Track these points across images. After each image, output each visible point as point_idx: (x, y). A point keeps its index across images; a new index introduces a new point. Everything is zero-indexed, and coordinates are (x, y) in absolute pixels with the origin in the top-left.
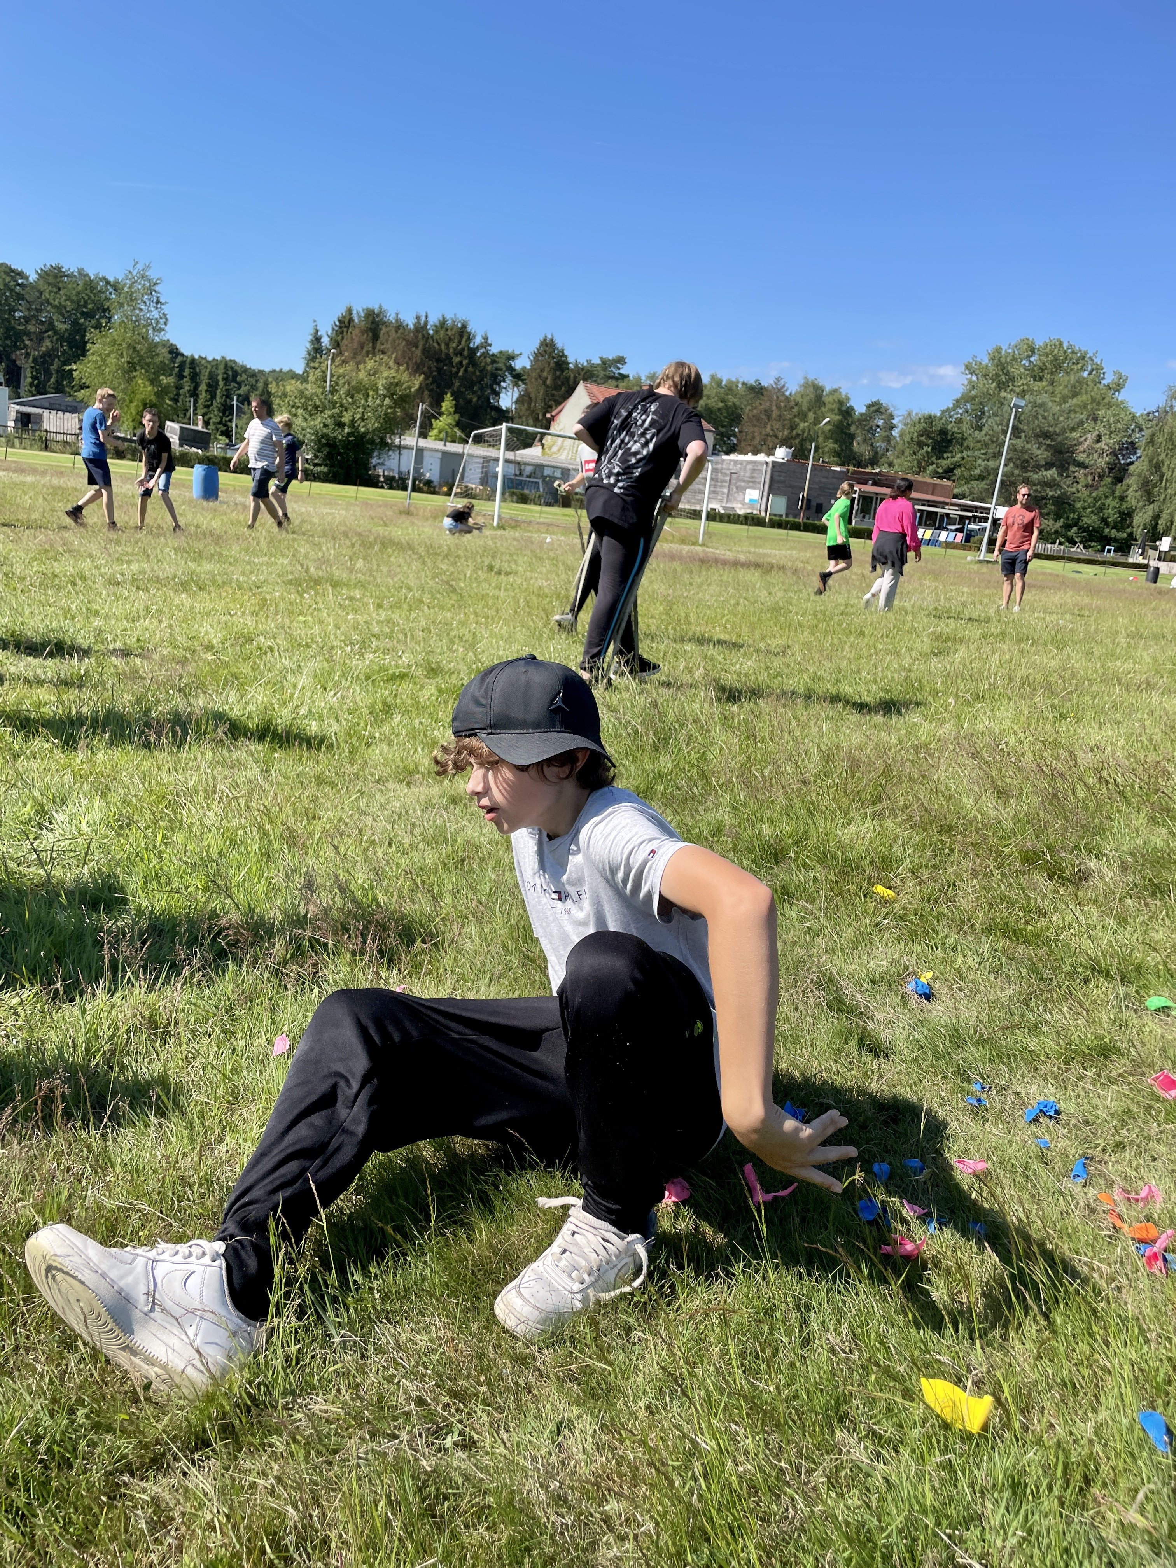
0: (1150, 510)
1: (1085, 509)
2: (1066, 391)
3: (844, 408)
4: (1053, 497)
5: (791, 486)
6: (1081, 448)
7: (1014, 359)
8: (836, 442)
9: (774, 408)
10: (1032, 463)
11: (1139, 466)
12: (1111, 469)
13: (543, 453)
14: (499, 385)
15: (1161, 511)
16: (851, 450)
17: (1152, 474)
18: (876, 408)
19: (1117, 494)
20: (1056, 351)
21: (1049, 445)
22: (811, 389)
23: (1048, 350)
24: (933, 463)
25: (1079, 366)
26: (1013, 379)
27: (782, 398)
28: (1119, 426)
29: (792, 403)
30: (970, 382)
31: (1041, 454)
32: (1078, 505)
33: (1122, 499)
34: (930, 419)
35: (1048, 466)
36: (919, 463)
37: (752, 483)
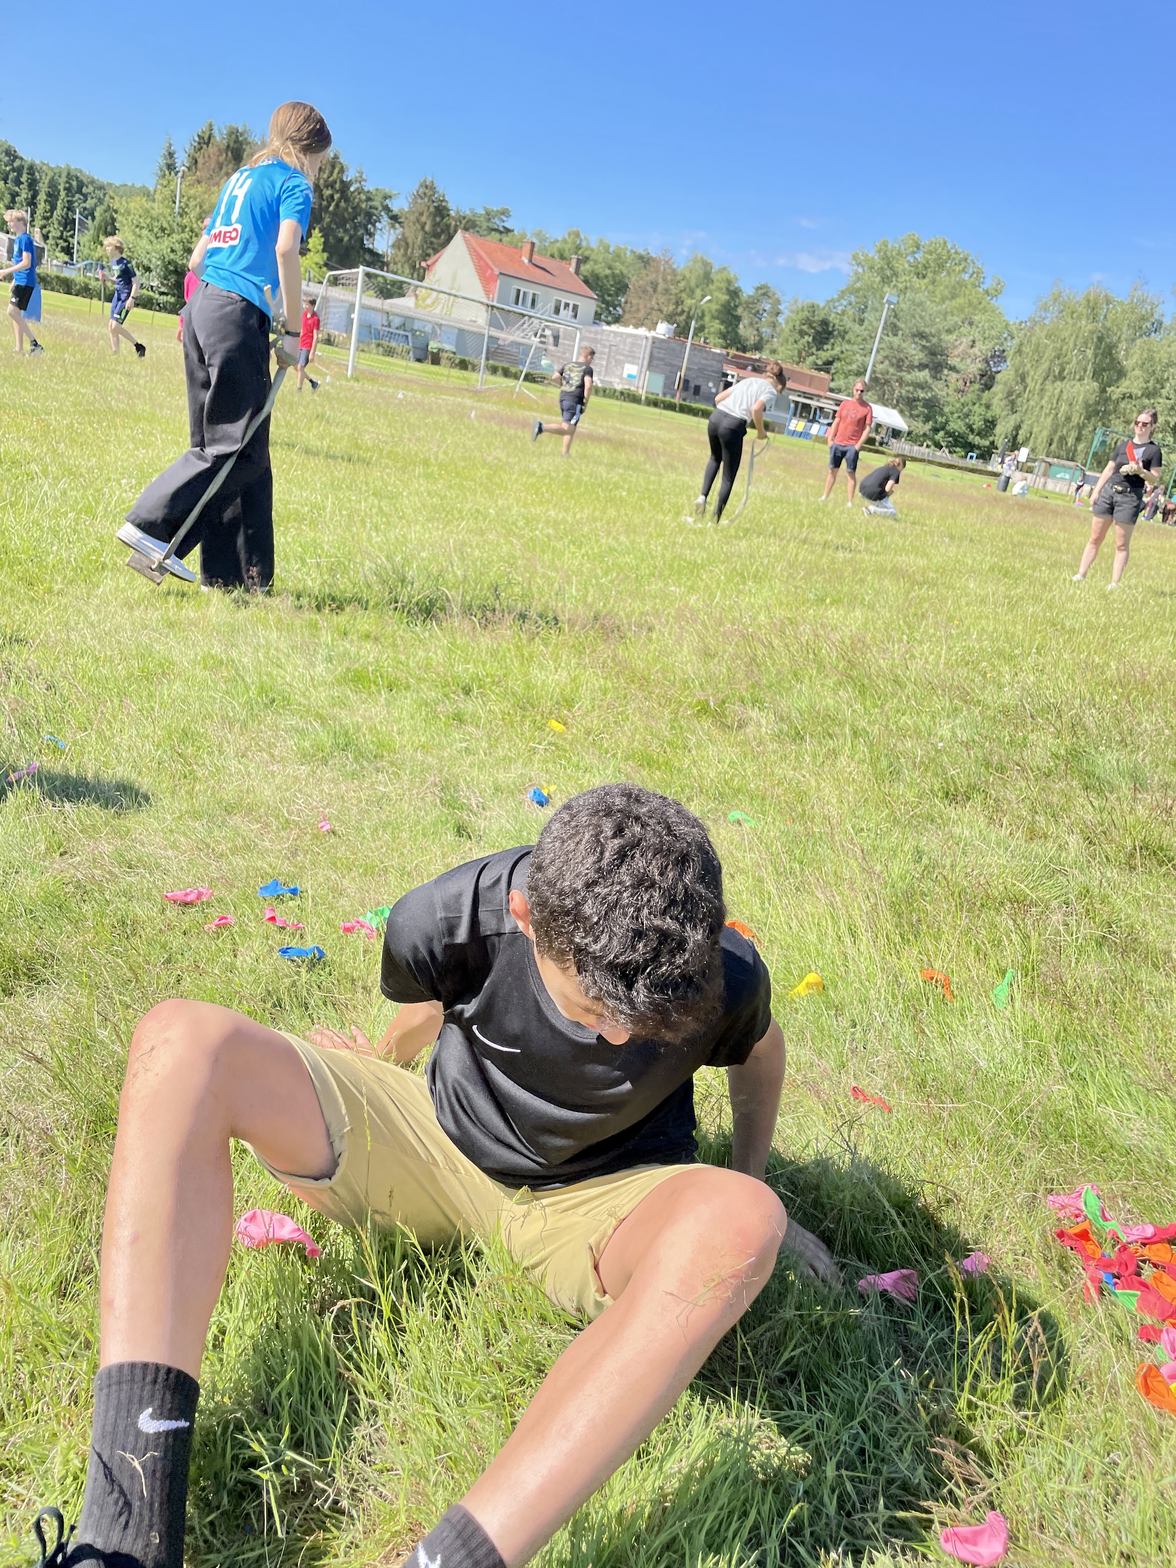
0: (1013, 420)
1: (952, 413)
2: (946, 292)
3: (732, 288)
4: (924, 399)
5: (671, 365)
6: (956, 352)
7: (899, 254)
8: (722, 322)
9: (660, 281)
10: (907, 363)
11: (1006, 374)
12: (982, 376)
13: (417, 305)
14: (374, 226)
15: (1022, 422)
16: (737, 333)
17: (1017, 383)
18: (764, 292)
19: (984, 401)
20: (940, 250)
21: (924, 346)
22: (700, 264)
23: (932, 248)
24: (813, 354)
25: (961, 267)
26: (896, 274)
27: (669, 271)
28: (993, 333)
29: (679, 278)
30: (856, 273)
31: (916, 354)
32: (946, 410)
33: (988, 407)
34: (813, 308)
35: (922, 367)
36: (800, 353)
37: (632, 358)
